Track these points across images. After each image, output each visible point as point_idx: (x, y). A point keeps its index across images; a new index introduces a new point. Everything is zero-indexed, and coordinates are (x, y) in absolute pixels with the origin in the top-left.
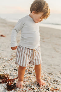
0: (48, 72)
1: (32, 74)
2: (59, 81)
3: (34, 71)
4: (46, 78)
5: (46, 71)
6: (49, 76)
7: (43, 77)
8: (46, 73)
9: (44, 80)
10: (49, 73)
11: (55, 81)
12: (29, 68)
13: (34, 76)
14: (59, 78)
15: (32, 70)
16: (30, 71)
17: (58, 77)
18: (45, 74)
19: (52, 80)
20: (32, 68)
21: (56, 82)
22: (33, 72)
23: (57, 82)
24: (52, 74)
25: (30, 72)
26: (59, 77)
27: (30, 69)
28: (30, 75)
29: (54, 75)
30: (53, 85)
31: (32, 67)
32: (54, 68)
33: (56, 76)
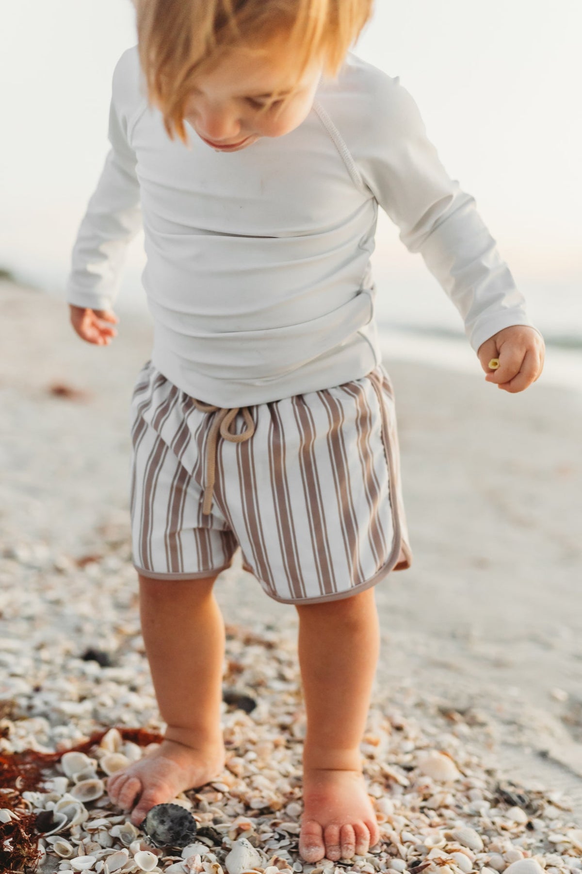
0: (434, 700)
1: (263, 708)
2: (555, 797)
3: (282, 678)
4: (407, 759)
5: (408, 682)
6: (447, 739)
7: (380, 752)
8: (410, 701)
9: (388, 782)
10: (445, 713)
11: (510, 802)
12: (236, 647)
13: (284, 728)
14: (558, 764)
15: (269, 671)
16: (247, 676)
17: (544, 755)
18: (399, 720)
19: (479, 781)
20: (270, 646)
21: (518, 814)
22: (278, 685)
23: (529, 808)
24: (472, 723)
25: (241, 687)
26: (556, 752)
27: (246, 661)
28: (240, 715)
29: (496, 730)
30: (487, 847)
31: (270, 637)
32: (499, 664)
33: (518, 746)
